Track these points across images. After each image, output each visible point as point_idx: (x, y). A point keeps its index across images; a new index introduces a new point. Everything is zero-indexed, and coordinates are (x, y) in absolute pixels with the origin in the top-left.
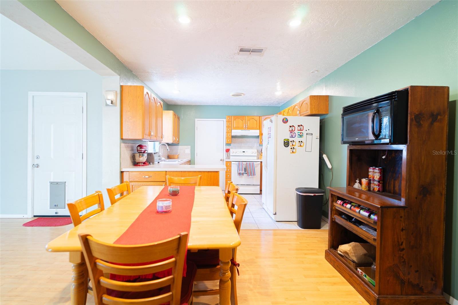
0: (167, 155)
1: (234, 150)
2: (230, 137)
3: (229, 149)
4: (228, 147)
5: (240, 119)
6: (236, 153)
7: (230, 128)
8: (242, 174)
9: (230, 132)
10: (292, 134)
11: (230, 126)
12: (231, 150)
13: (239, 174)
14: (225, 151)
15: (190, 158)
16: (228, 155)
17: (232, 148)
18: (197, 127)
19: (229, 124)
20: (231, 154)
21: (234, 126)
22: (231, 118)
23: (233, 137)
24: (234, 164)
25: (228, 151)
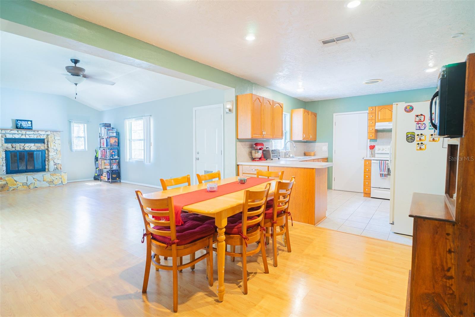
0: (303, 152)
1: (381, 147)
2: (374, 131)
3: (375, 146)
4: (373, 144)
5: (387, 110)
6: (382, 150)
7: (374, 121)
8: (385, 175)
9: (374, 126)
10: (420, 126)
11: (374, 118)
12: (377, 147)
13: (381, 175)
14: (369, 148)
15: (328, 155)
16: (373, 152)
17: (378, 145)
18: (335, 123)
19: (372, 116)
20: (376, 152)
21: (379, 119)
22: (374, 109)
23: (377, 131)
24: (374, 163)
25: (372, 147)
